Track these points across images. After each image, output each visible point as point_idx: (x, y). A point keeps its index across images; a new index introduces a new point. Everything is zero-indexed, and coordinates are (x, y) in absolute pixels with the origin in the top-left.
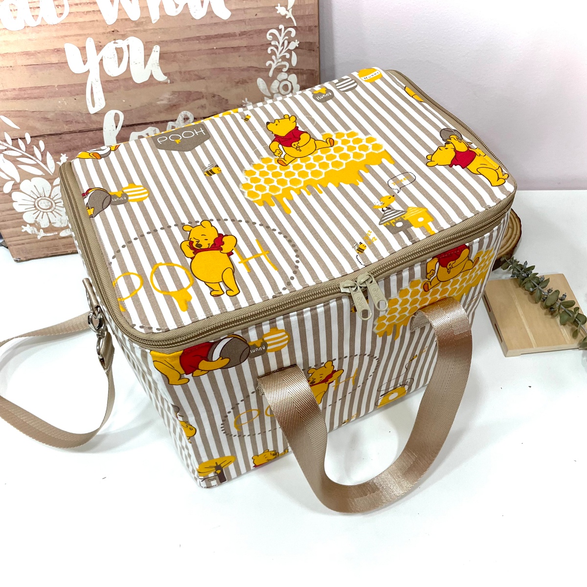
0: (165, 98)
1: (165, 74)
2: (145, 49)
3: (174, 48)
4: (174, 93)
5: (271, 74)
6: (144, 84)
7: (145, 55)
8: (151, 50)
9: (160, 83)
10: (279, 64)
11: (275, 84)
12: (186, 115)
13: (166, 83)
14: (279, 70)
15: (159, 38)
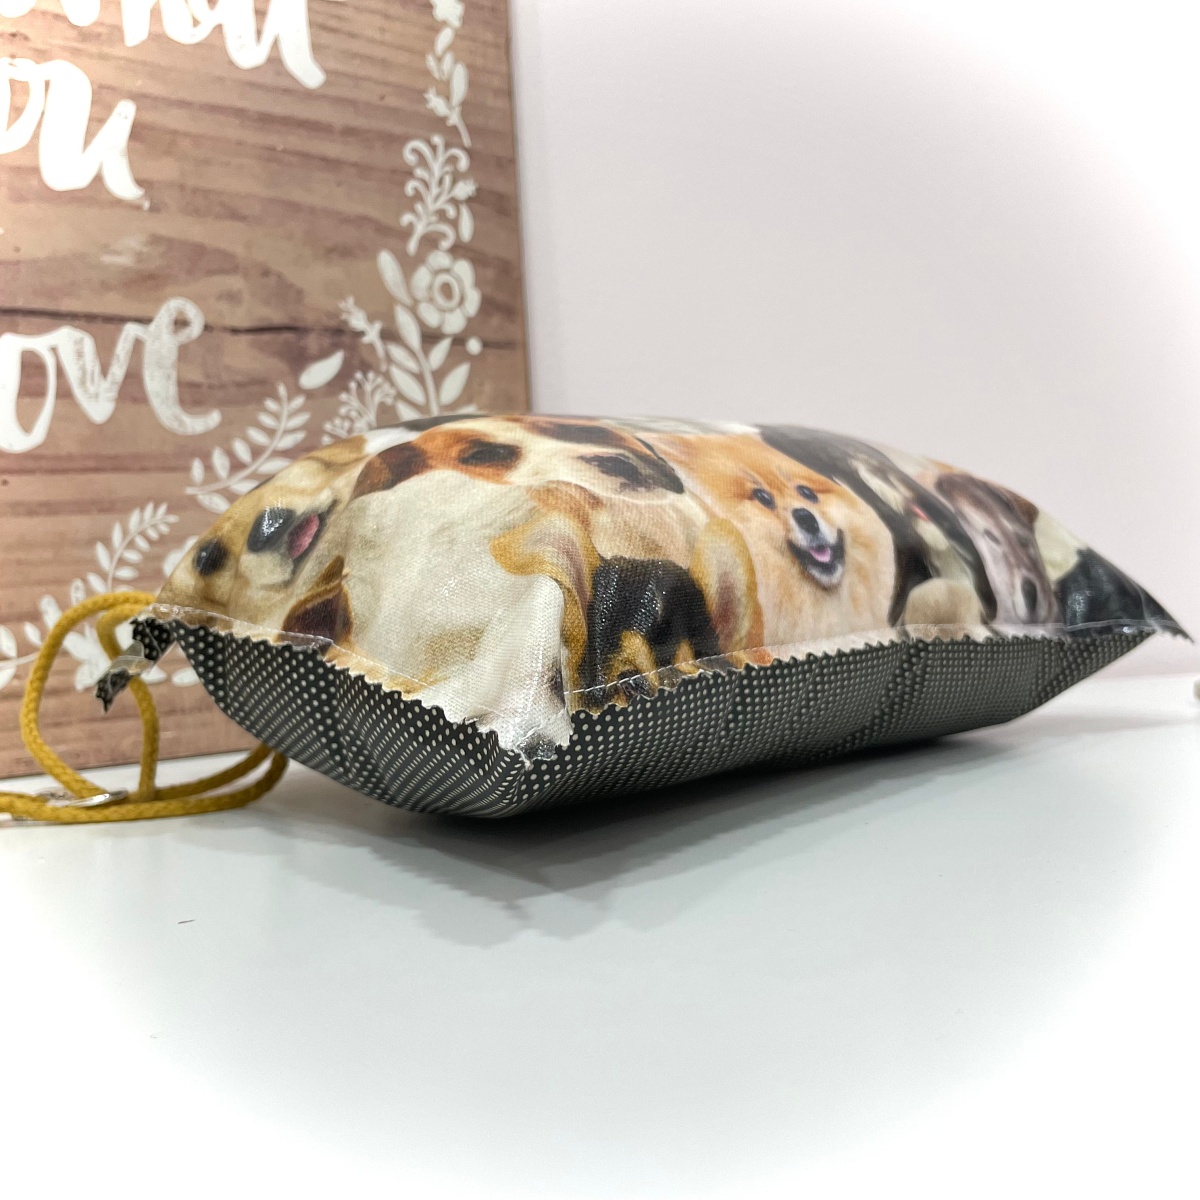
0: (126, 251)
1: (140, 182)
2: (93, 103)
3: (173, 119)
4: (155, 240)
5: (412, 246)
6: (73, 197)
7: (91, 119)
8: (109, 109)
9: (118, 203)
10: (432, 228)
11: (422, 277)
12: (181, 313)
13: (137, 207)
14: (430, 242)
15: (139, 84)
